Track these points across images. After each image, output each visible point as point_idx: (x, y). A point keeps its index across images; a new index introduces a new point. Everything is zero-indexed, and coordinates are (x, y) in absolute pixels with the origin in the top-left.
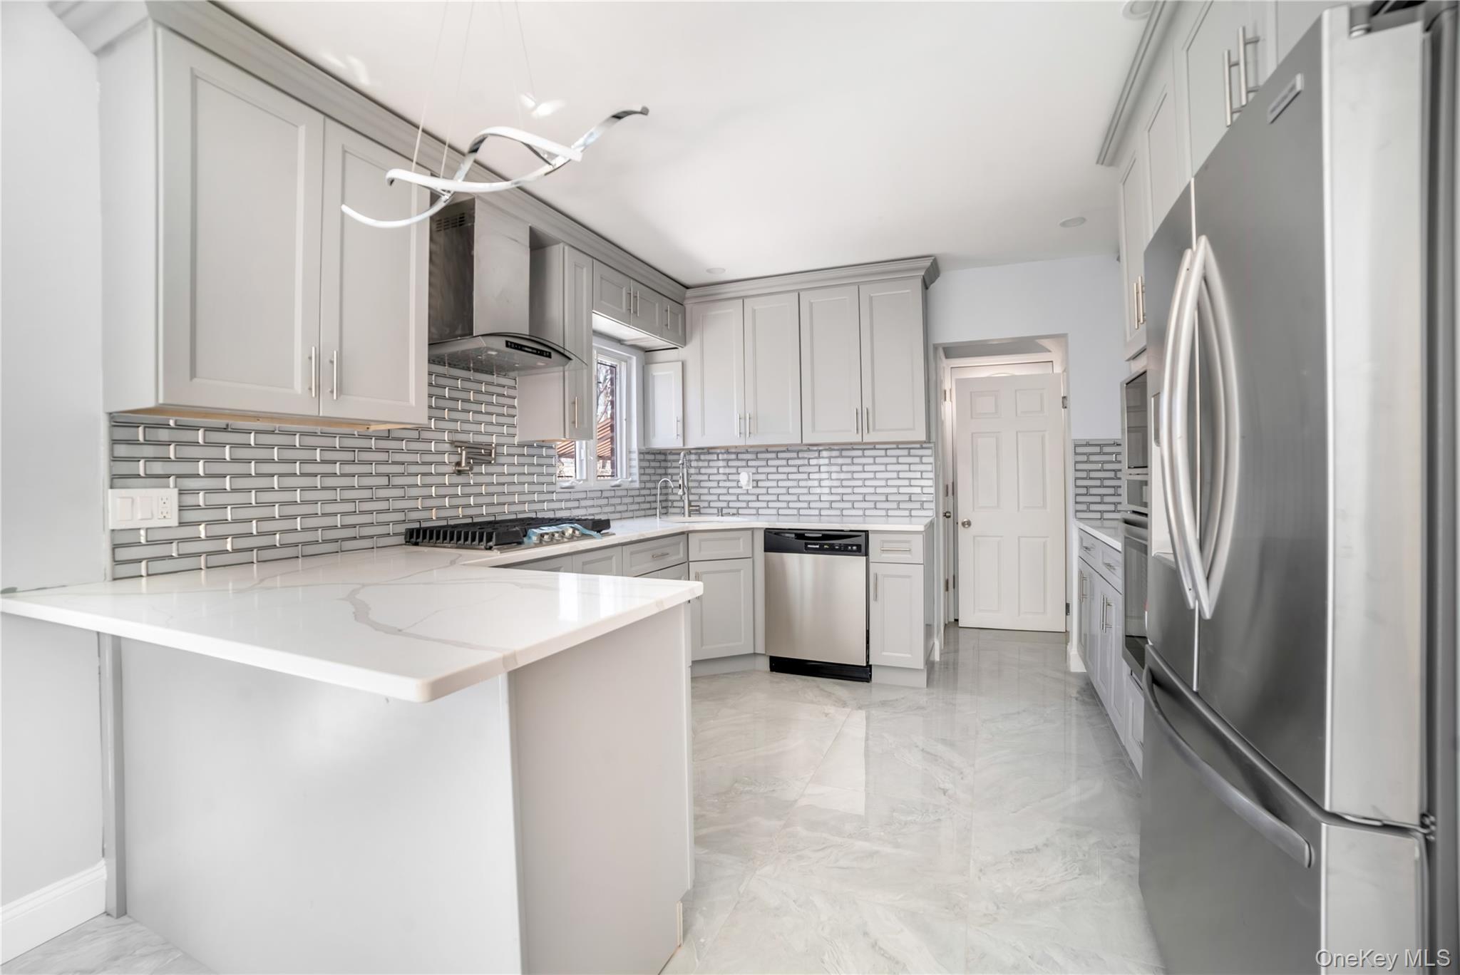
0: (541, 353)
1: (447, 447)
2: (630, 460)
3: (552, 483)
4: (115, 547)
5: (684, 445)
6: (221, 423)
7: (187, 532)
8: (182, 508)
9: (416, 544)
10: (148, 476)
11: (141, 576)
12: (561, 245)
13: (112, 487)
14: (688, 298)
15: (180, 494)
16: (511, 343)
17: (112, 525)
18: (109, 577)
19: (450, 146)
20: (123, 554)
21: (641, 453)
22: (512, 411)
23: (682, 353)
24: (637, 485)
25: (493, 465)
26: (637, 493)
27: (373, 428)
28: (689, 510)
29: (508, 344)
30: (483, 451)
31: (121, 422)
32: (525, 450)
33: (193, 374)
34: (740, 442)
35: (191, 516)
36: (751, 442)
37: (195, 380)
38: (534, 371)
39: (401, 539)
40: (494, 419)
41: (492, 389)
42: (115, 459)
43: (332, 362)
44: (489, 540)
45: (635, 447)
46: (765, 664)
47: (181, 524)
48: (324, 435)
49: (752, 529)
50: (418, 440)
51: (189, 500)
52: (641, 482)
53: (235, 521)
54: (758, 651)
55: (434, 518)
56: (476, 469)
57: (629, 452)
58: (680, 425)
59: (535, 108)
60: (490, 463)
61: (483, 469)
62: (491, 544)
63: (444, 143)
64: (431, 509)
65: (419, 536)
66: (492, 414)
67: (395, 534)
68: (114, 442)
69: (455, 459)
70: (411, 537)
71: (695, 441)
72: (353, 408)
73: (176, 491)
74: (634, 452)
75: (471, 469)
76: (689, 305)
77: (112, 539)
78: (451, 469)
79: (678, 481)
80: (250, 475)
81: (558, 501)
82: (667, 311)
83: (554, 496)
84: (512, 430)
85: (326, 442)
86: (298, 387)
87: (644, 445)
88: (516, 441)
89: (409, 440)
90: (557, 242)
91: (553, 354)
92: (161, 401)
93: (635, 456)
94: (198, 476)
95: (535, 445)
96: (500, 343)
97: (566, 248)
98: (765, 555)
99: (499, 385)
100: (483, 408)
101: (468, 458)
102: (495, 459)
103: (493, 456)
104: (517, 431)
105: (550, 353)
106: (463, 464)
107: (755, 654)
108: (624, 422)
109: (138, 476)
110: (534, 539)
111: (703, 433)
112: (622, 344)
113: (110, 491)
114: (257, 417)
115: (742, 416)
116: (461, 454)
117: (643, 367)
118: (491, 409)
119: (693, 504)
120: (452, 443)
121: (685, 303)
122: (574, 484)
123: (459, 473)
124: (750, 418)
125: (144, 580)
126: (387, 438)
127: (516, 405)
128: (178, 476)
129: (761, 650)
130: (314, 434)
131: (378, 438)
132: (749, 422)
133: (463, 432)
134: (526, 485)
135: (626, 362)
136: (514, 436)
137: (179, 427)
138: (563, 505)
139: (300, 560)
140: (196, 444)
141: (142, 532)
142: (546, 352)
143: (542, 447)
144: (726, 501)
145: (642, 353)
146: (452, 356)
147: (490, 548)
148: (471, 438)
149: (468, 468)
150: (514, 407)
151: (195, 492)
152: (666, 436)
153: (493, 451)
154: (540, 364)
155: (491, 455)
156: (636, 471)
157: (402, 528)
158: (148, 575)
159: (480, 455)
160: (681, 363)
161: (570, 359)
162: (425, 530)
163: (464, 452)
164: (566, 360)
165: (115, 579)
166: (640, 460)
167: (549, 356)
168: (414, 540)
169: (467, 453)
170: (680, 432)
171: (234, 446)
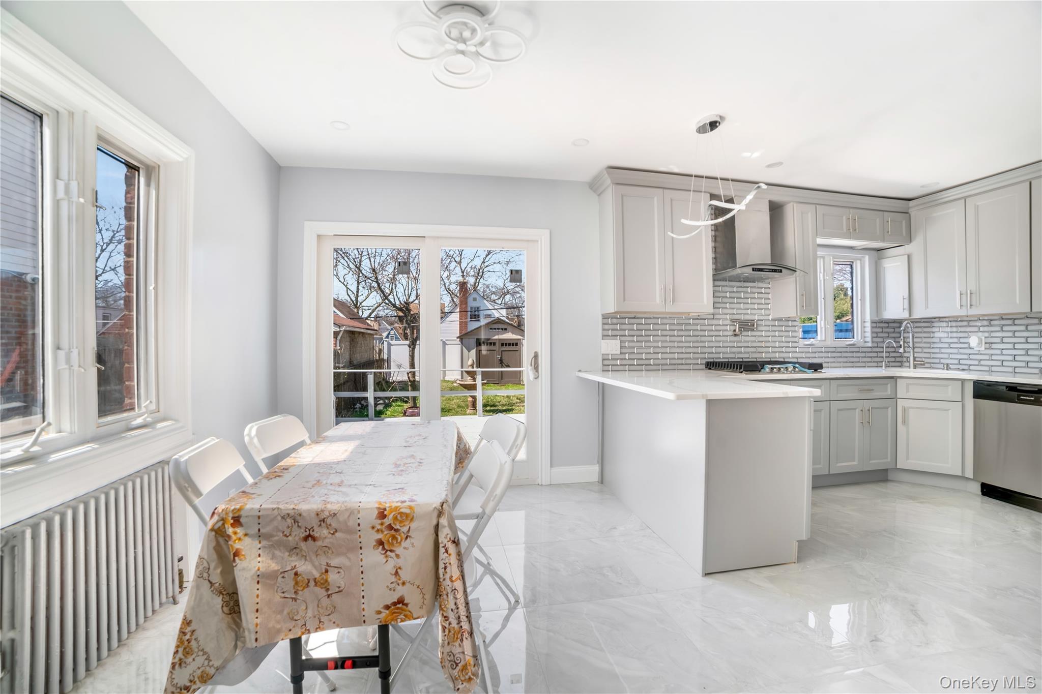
0: (775, 271)
1: (728, 322)
2: (864, 327)
3: (796, 342)
4: (603, 360)
5: (910, 316)
6: (633, 316)
7: (622, 356)
8: (621, 348)
9: (710, 369)
10: (612, 336)
11: (609, 371)
12: (792, 203)
13: (603, 339)
14: (911, 207)
15: (621, 342)
16: (756, 268)
17: (602, 353)
18: (601, 370)
19: (721, 179)
20: (606, 362)
21: (872, 322)
22: (767, 301)
23: (907, 248)
24: (870, 344)
25: (755, 331)
26: (870, 350)
27: (691, 314)
28: (914, 364)
29: (753, 270)
30: (749, 324)
31: (605, 317)
32: (776, 323)
33: (624, 300)
34: (963, 312)
35: (624, 351)
36: (972, 312)
37: (625, 302)
38: (775, 279)
39: (704, 367)
40: (756, 306)
41: (754, 290)
42: (604, 330)
43: (670, 289)
44: (741, 368)
45: (868, 318)
46: (977, 488)
47: (621, 353)
48: (670, 318)
49: (963, 381)
50: (713, 319)
51: (623, 345)
52: (873, 342)
53: (637, 353)
54: (967, 476)
55: (721, 358)
56: (744, 333)
57: (864, 322)
58: (906, 302)
59: (751, 155)
60: (754, 330)
61: (750, 333)
62: (741, 370)
63: (717, 179)
64: (720, 353)
65: (711, 365)
66: (755, 304)
67: (701, 364)
68: (604, 324)
69: (733, 328)
70: (708, 365)
71: (919, 313)
72: (681, 307)
73: (619, 341)
74: (868, 322)
75: (741, 333)
76: (913, 212)
77: (602, 357)
78: (731, 333)
79: (899, 342)
80: (642, 336)
81: (800, 352)
82: (888, 222)
83: (797, 350)
84: (767, 312)
85: (671, 321)
86: (658, 301)
87: (877, 317)
88: (770, 317)
89: (709, 319)
90: (789, 202)
91: (783, 270)
92: (616, 310)
93: (868, 325)
94: (626, 336)
95: (784, 320)
96: (749, 270)
97: (795, 205)
98: (974, 401)
99: (758, 288)
100: (749, 301)
101: (739, 328)
102: (757, 328)
103: (755, 326)
104: (771, 312)
105: (781, 270)
106: (737, 331)
107: (963, 478)
108: (859, 302)
109: (609, 336)
110: (767, 370)
111: (927, 307)
112: (854, 249)
113: (602, 341)
114: (645, 313)
115: (964, 292)
116: (736, 326)
117: (876, 262)
118: (754, 301)
119: (917, 359)
120: (731, 320)
121: (910, 211)
122: (813, 343)
123: (735, 335)
124: (971, 294)
125: (610, 372)
126: (698, 319)
127: (770, 298)
128: (620, 336)
129: (969, 474)
130: (666, 318)
131: (693, 319)
132: (970, 297)
133: (737, 314)
134: (777, 342)
135: (860, 260)
136: (769, 315)
137: (621, 318)
138: (804, 355)
139: (660, 371)
140: (625, 324)
141: (610, 355)
142: (779, 270)
143: (789, 320)
144: (957, 359)
145: (875, 253)
146: (730, 277)
147: (742, 372)
148: (742, 317)
149: (739, 333)
150: (769, 299)
151: (625, 342)
152: (894, 309)
153: (755, 324)
154: (776, 276)
155: (754, 326)
156: (868, 334)
157: (704, 362)
158: (612, 371)
159: (747, 326)
160: (906, 256)
161: (795, 271)
162: (716, 362)
163: (737, 325)
164: (793, 272)
165: (603, 371)
166: (872, 327)
167: (781, 271)
168: (709, 367)
169: (739, 325)
170: (906, 306)
171: (638, 324)
